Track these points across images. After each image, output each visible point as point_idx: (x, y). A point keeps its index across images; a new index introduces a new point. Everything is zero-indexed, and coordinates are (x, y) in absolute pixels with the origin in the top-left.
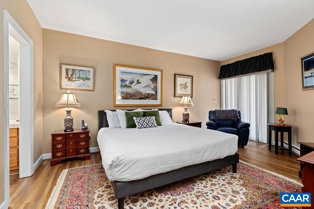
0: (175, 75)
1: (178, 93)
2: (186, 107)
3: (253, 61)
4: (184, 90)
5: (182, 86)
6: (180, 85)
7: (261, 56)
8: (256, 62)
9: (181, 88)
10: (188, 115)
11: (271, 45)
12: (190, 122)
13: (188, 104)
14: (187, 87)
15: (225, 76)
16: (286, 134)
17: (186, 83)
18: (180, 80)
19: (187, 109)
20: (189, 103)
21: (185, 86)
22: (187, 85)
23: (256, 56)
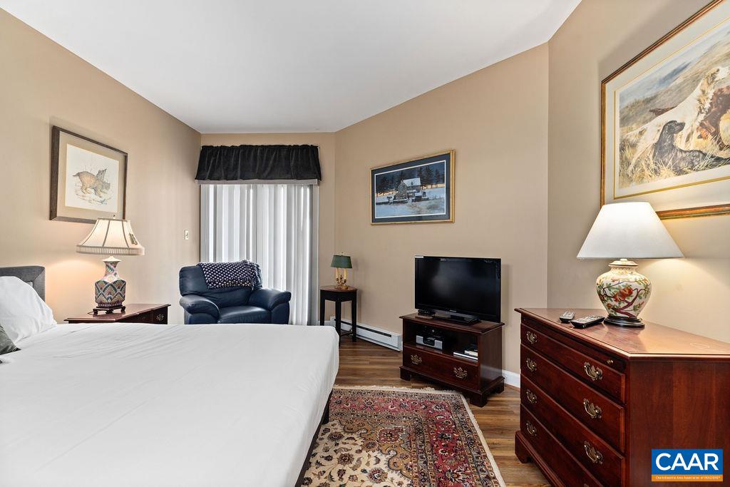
0: (55, 132)
1: (67, 204)
2: (112, 259)
3: (282, 154)
4: (93, 196)
5: (86, 179)
6: (78, 174)
7: (296, 147)
8: (288, 158)
9: (84, 188)
10: (120, 285)
11: (318, 131)
12: (128, 313)
13: (129, 249)
14: (107, 186)
15: (216, 175)
16: (346, 306)
17: (102, 172)
18: (75, 157)
19: (115, 264)
20: (129, 242)
21: (97, 182)
22: (106, 178)
23: (287, 144)
